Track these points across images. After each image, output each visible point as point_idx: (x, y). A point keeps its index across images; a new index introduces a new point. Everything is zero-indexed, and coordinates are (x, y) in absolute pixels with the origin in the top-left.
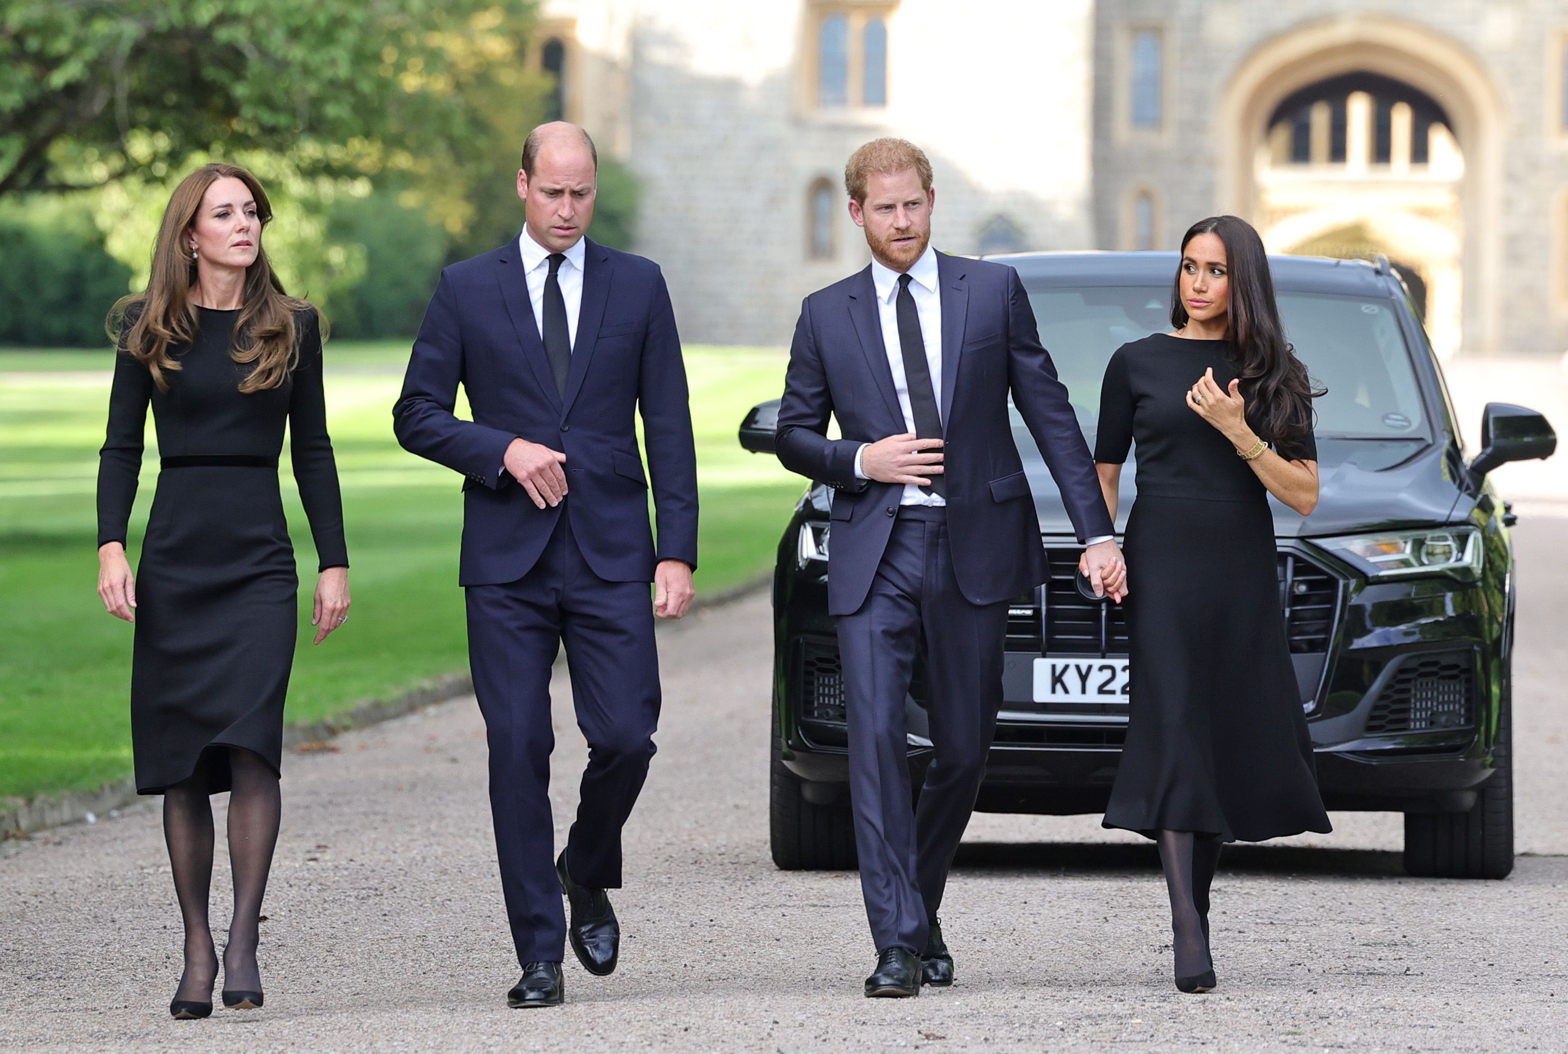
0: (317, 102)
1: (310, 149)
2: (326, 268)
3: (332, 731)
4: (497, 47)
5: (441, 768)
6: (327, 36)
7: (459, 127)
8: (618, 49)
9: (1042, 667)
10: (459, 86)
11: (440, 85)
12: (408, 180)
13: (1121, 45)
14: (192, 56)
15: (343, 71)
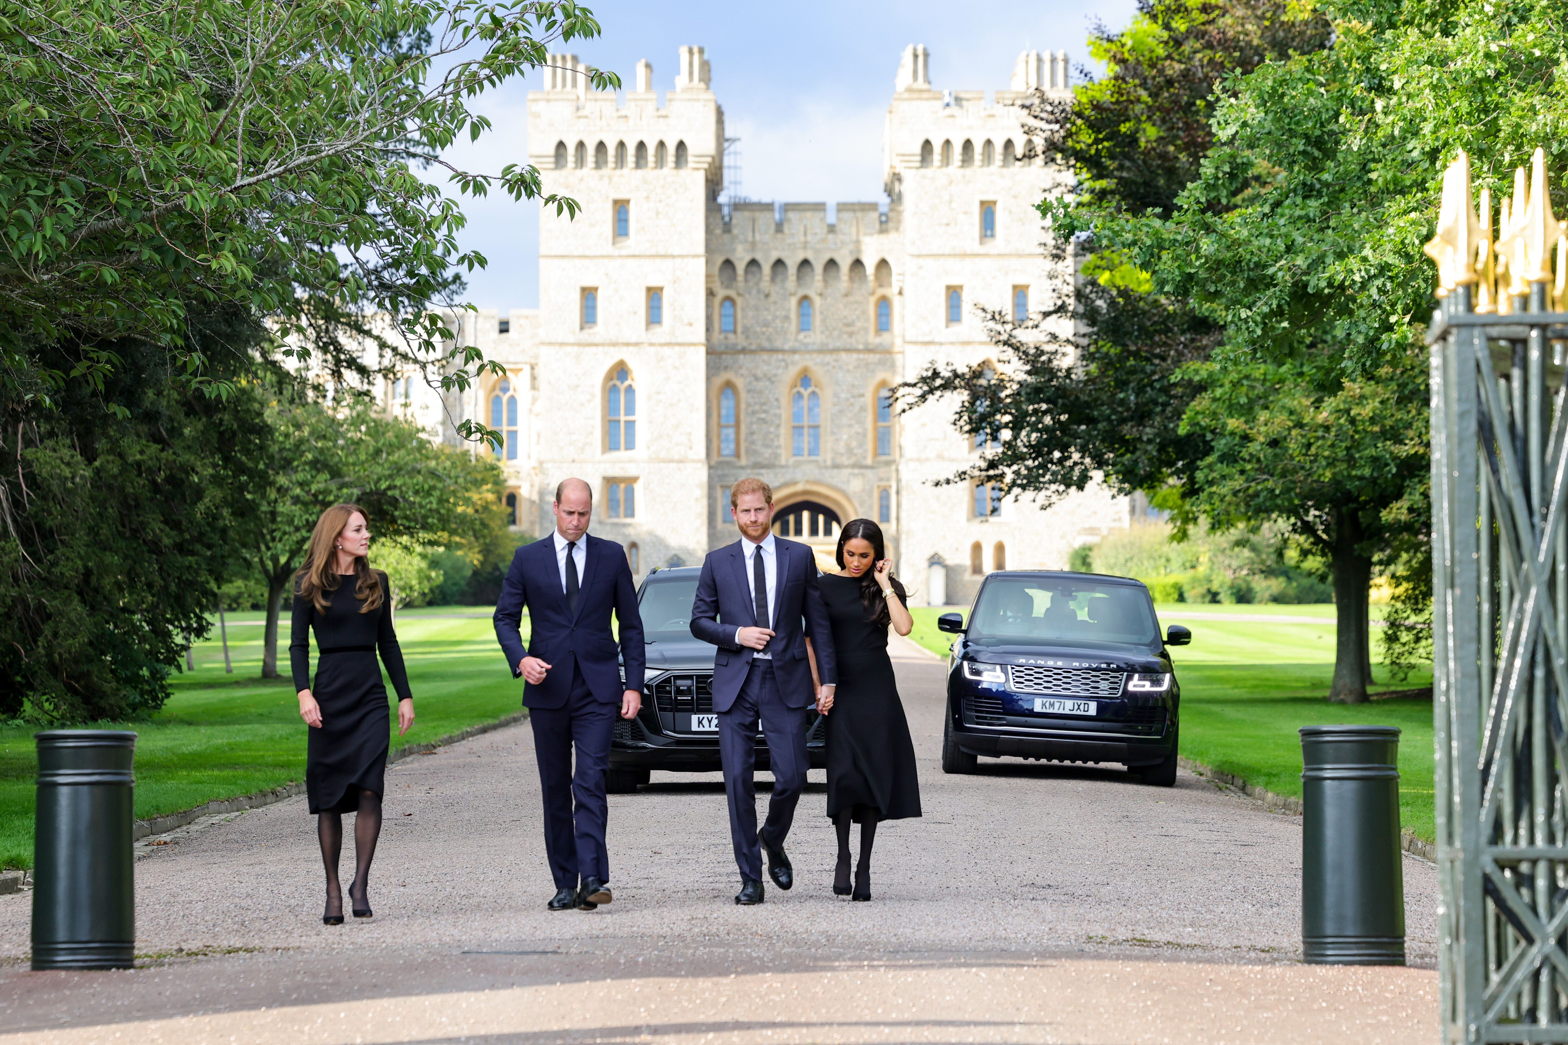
0: (425, 517)
1: (423, 535)
2: (429, 578)
3: (434, 747)
4: (491, 497)
5: (474, 759)
6: (429, 493)
7: (477, 526)
8: (535, 497)
9: (695, 718)
10: (477, 511)
11: (470, 511)
12: (459, 546)
13: (719, 492)
14: (379, 501)
15: (434, 506)
